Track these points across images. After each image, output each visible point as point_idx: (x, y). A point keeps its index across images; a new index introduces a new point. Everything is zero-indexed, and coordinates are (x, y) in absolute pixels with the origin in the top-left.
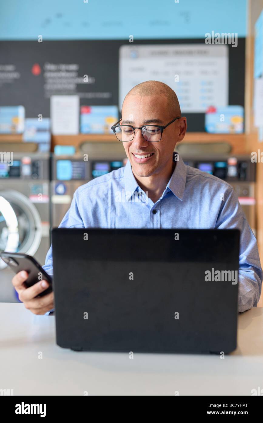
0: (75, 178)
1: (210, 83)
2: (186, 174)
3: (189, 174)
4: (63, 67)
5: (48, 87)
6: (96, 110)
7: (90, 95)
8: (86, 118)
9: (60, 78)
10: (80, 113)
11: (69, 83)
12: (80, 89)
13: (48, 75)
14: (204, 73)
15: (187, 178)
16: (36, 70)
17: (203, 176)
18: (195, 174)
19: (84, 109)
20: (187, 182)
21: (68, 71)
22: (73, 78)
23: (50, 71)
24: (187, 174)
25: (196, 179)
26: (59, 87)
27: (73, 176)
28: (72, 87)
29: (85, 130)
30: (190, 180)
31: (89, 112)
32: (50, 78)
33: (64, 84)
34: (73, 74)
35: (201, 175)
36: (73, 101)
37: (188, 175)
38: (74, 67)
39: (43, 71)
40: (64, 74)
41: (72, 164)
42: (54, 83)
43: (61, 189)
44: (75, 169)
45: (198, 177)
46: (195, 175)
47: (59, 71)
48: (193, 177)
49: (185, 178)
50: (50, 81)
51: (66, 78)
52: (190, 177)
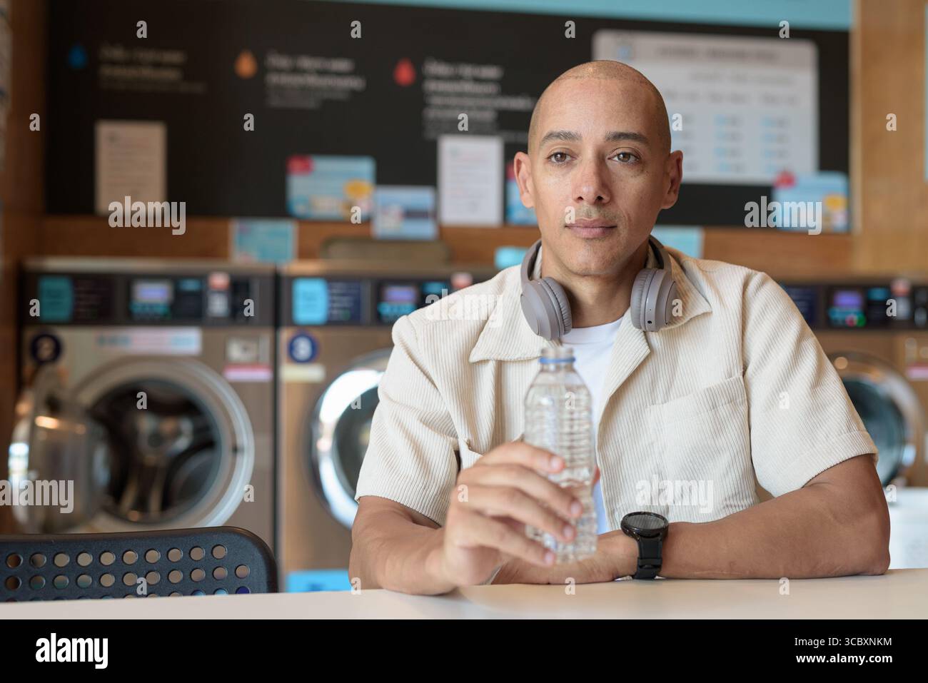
1: (781, 123)
4: (467, 70)
5: (432, 114)
9: (461, 95)
11: (481, 109)
12: (505, 121)
13: (431, 86)
14: (770, 100)
16: (404, 74)
21: (477, 80)
22: (488, 96)
23: (438, 78)
28: (488, 116)
29: (517, 216)
32: (437, 93)
34: (490, 89)
36: (490, 149)
38: (491, 72)
39: (420, 78)
40: (468, 87)
42: (446, 107)
47: (457, 78)
50: (436, 101)
51: (474, 96)
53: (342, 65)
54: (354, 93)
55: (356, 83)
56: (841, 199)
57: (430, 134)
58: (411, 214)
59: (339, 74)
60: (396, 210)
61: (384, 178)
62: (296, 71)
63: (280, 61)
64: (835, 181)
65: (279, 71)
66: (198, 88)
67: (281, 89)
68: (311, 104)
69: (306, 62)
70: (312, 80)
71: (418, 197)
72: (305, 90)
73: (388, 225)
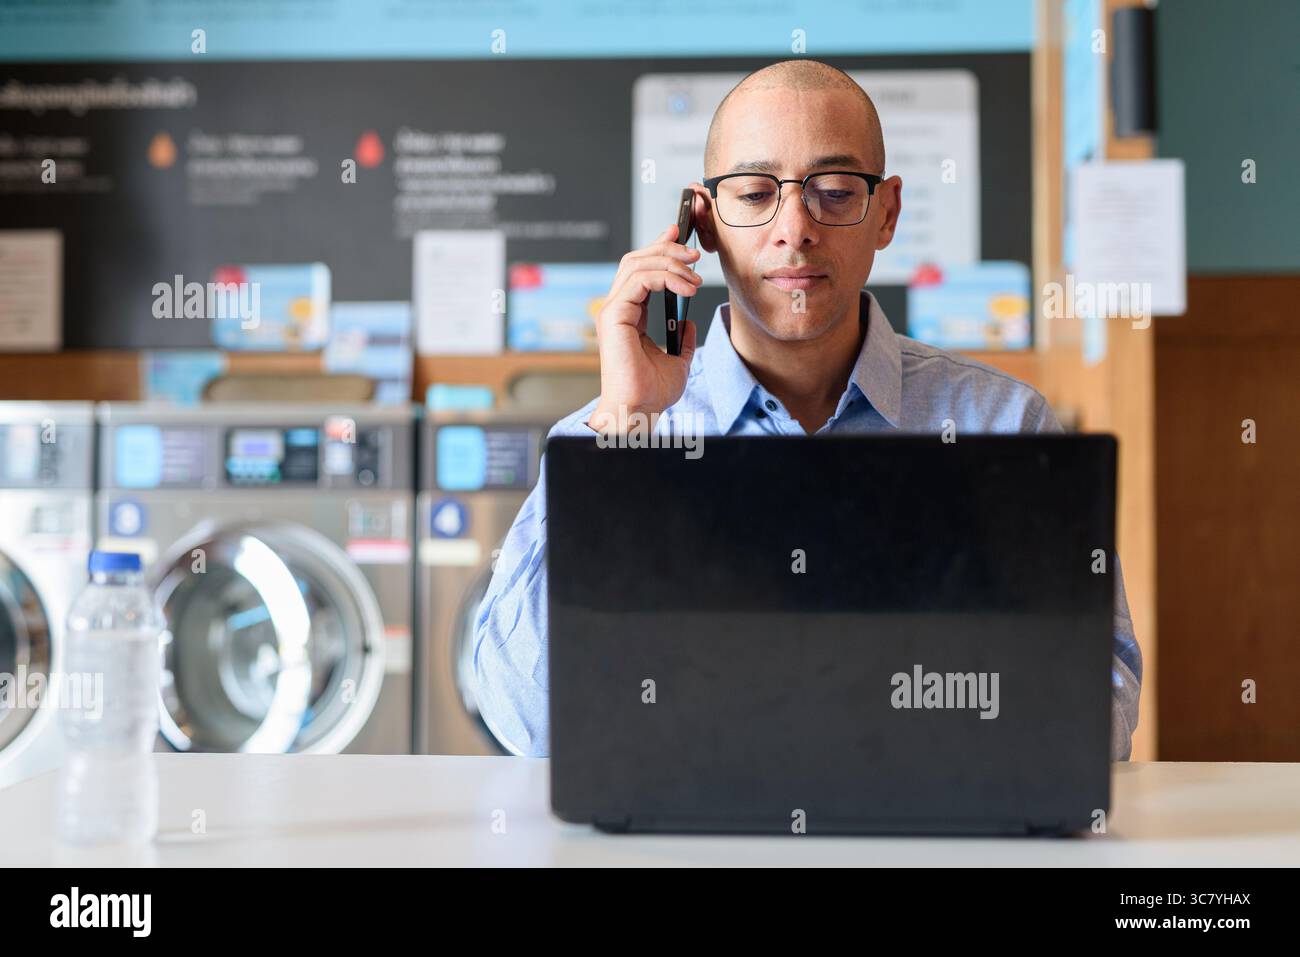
0: (494, 481)
2: (899, 352)
3: (907, 354)
4: (455, 142)
5: (406, 203)
6: (559, 277)
7: (539, 230)
8: (526, 303)
9: (445, 176)
10: (508, 286)
11: (474, 193)
12: (508, 209)
13: (406, 166)
15: (905, 364)
16: (370, 151)
17: (954, 362)
18: (927, 355)
19: (520, 274)
20: (905, 375)
21: (469, 155)
22: (485, 175)
23: (415, 155)
24: (903, 353)
25: (935, 370)
26: (441, 202)
27: (489, 476)
28: (485, 202)
29: (523, 338)
30: (915, 372)
31: (536, 282)
32: (413, 175)
33: (458, 194)
34: (489, 165)
35: (944, 357)
36: (487, 248)
37: (906, 357)
38: (489, 143)
39: (391, 154)
40: (456, 165)
41: (488, 440)
42: (426, 193)
43: (449, 519)
44: (495, 454)
45: (937, 363)
46: (927, 358)
47: (442, 153)
48: (921, 362)
49: (899, 363)
50: (412, 185)
51: (465, 176)
52: (913, 363)
53: (286, 144)
54: (301, 181)
55: (304, 168)
56: (1019, 302)
57: (404, 231)
58: (376, 340)
59: (283, 157)
60: (357, 335)
61: (341, 293)
62: (226, 155)
63: (204, 144)
64: (1010, 274)
65: (204, 156)
66: (102, 184)
67: (207, 181)
68: (245, 197)
69: (240, 144)
70: (247, 167)
71: (388, 316)
72: (237, 181)
73: (346, 355)
